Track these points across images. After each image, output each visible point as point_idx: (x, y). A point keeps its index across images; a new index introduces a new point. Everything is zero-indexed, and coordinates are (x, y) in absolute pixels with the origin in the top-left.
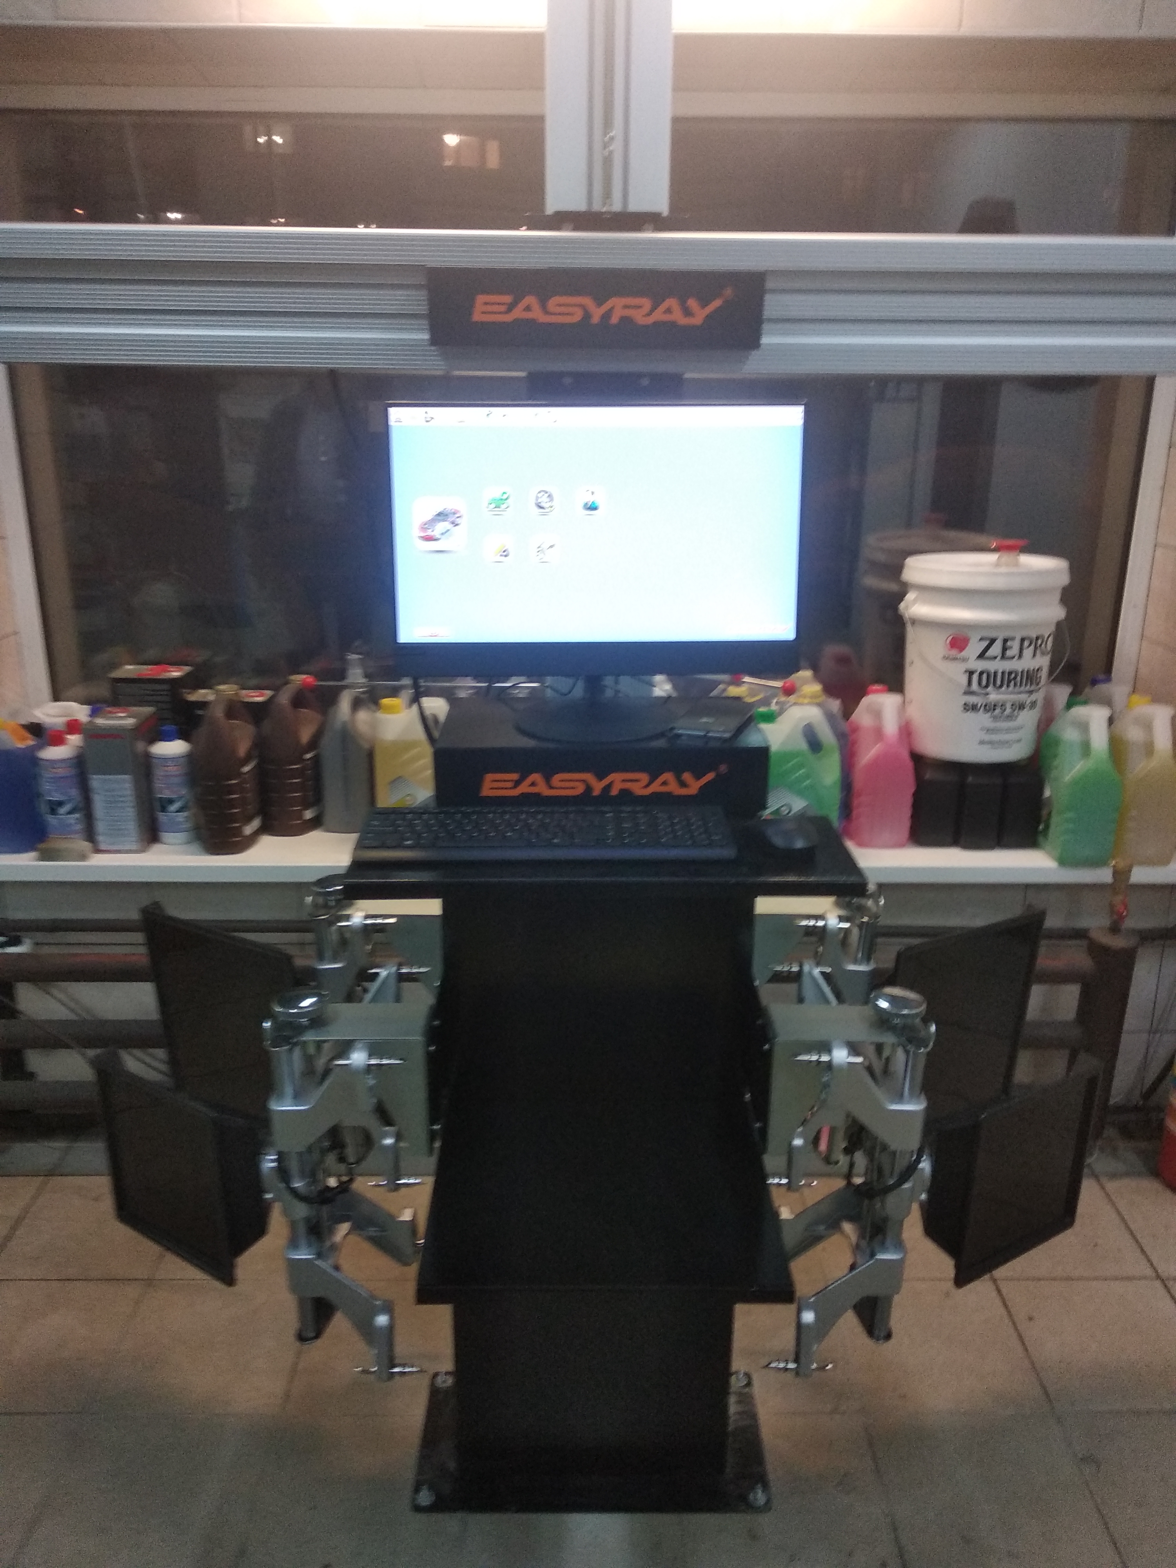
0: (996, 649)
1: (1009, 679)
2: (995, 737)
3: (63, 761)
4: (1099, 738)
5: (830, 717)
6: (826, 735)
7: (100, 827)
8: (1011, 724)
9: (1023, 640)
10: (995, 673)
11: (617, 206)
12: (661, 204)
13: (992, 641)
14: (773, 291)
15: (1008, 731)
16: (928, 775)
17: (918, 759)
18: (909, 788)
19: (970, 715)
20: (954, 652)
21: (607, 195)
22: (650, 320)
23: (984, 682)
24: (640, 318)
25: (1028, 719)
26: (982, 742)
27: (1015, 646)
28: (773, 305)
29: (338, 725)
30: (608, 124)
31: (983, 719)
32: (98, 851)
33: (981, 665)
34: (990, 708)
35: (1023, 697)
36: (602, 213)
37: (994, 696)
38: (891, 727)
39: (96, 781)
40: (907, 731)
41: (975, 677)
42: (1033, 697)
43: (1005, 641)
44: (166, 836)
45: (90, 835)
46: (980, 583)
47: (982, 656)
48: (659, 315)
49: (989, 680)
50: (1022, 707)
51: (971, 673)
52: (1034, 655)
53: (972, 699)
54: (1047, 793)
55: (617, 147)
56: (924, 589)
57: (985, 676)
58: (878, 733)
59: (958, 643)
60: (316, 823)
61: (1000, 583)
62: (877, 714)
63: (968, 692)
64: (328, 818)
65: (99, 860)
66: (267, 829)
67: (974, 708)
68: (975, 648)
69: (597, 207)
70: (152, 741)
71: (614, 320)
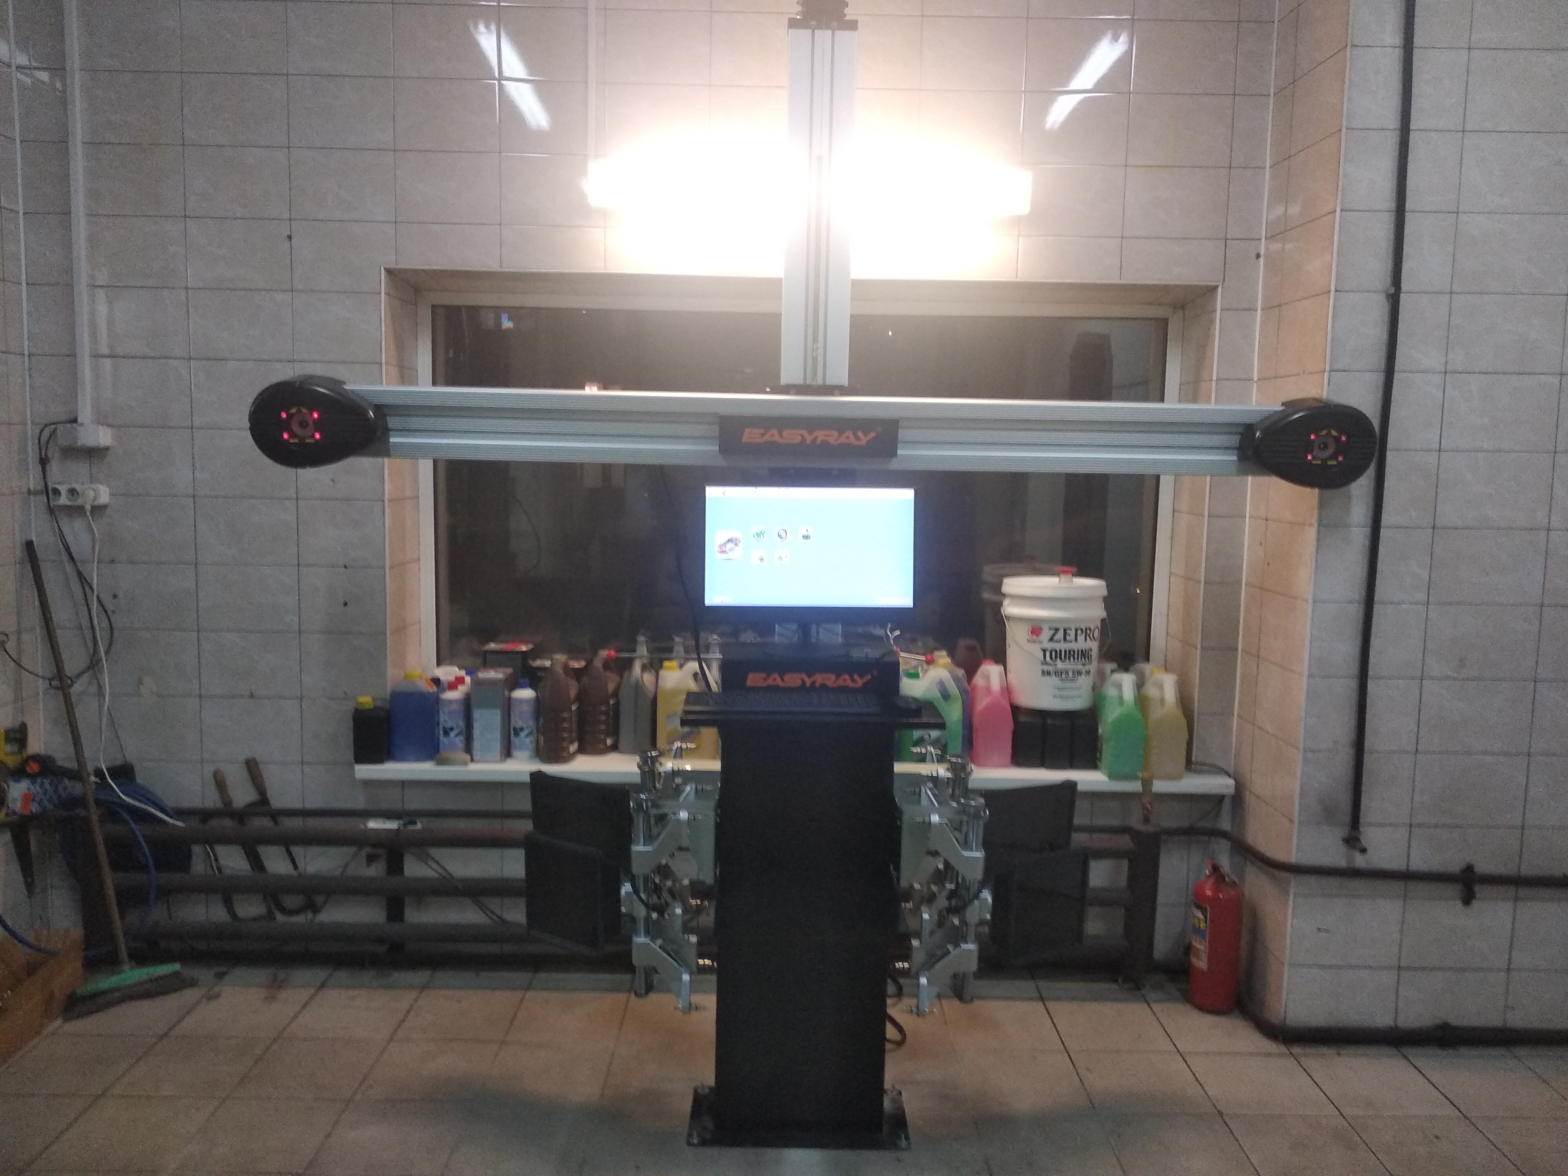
0: (1060, 635)
1: (1069, 655)
2: (1064, 693)
3: (456, 701)
4: (1128, 693)
5: (956, 679)
6: (953, 689)
7: (476, 744)
8: (1074, 685)
9: (1076, 630)
10: (1061, 651)
11: (820, 382)
12: (845, 381)
13: (1057, 630)
14: (903, 428)
15: (1073, 689)
16: (1022, 718)
17: (1016, 709)
18: (1009, 726)
19: (1047, 678)
20: (1035, 637)
21: (815, 375)
22: (838, 442)
23: (1054, 656)
24: (832, 441)
25: (1085, 683)
26: (1055, 696)
27: (1072, 633)
28: (903, 434)
29: (633, 679)
30: (815, 340)
31: (1054, 680)
32: (472, 760)
33: (1050, 646)
34: (1059, 673)
35: (1080, 667)
36: (812, 386)
37: (1060, 665)
38: (996, 684)
39: (477, 714)
40: (1007, 690)
41: (1048, 654)
42: (1088, 667)
43: (1065, 630)
44: (516, 753)
45: (468, 749)
46: (1049, 593)
47: (1051, 639)
48: (842, 440)
49: (1057, 655)
50: (1080, 673)
51: (1044, 651)
52: (1086, 639)
53: (1046, 668)
54: (1100, 730)
55: (821, 351)
56: (1014, 597)
57: (1054, 653)
58: (988, 690)
59: (1036, 631)
60: (614, 748)
61: (1061, 593)
62: (987, 678)
63: (1045, 663)
64: (622, 745)
65: (473, 767)
66: (582, 750)
67: (1049, 673)
68: (1046, 634)
69: (808, 382)
70: (512, 688)
71: (818, 442)
